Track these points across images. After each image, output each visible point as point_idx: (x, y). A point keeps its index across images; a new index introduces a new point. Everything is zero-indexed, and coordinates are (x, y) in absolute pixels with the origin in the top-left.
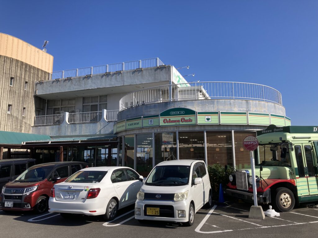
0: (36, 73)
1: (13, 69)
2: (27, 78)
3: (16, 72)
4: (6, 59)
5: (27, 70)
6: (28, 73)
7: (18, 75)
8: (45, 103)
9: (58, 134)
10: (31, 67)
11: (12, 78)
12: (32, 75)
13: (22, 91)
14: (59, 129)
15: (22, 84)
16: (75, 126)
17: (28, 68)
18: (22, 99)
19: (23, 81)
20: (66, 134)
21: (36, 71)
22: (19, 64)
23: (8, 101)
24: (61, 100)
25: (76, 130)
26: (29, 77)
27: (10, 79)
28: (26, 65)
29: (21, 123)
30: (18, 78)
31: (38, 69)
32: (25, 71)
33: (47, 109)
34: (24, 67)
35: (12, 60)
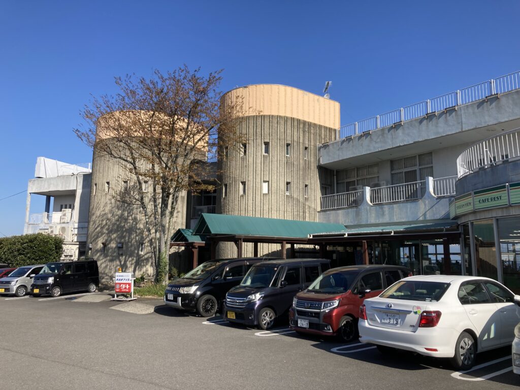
0: (318, 132)
1: (289, 131)
2: (307, 142)
3: (292, 136)
4: (279, 119)
5: (306, 130)
6: (307, 135)
7: (295, 139)
8: (334, 175)
9: (356, 222)
10: (310, 124)
11: (288, 145)
12: (312, 136)
13: (301, 161)
14: (358, 214)
15: (301, 152)
16: (382, 208)
17: (307, 126)
18: (302, 173)
19: (301, 146)
20: (369, 221)
21: (317, 129)
22: (296, 123)
23: (286, 177)
24: (356, 169)
25: (383, 214)
26: (309, 141)
27: (286, 146)
28: (304, 123)
29: (304, 207)
30: (295, 144)
31: (320, 126)
32: (304, 131)
33: (337, 183)
34: (301, 126)
35: (286, 119)
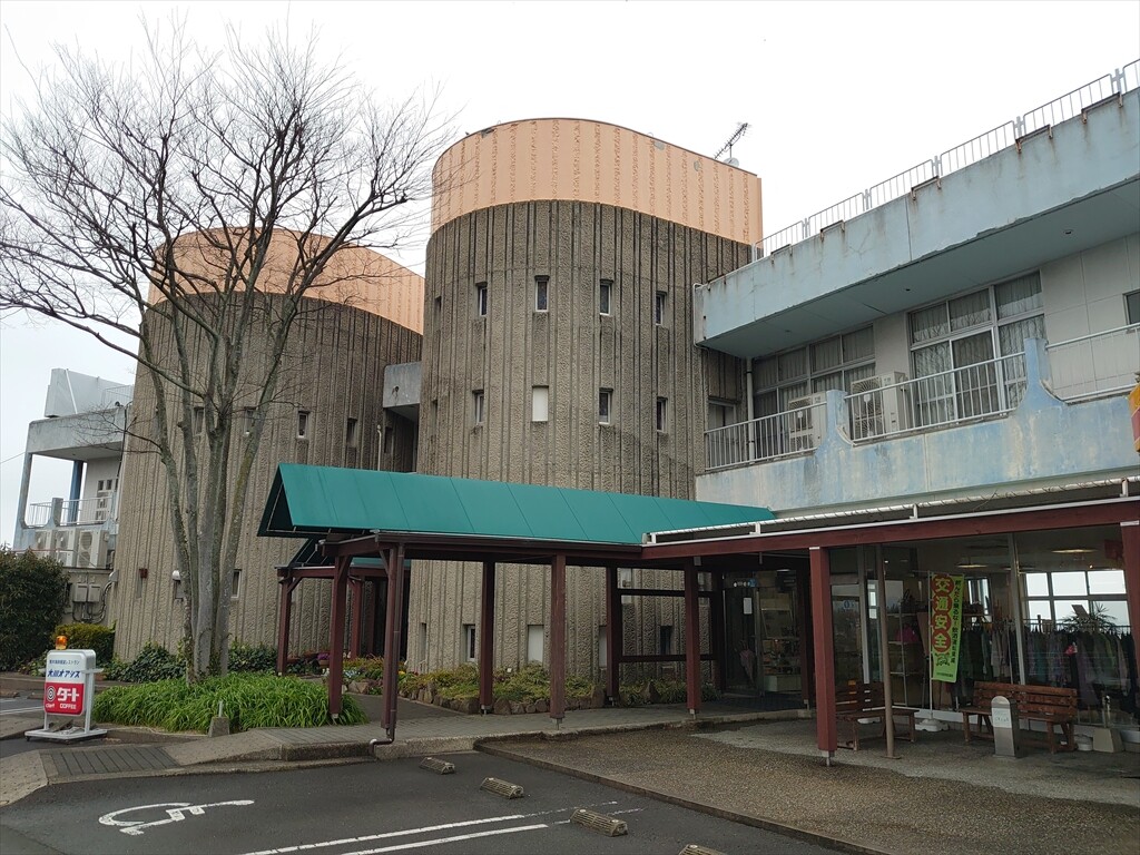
0: (696, 251)
1: (608, 244)
2: (662, 278)
3: (617, 259)
4: (577, 211)
5: (661, 243)
6: (663, 257)
7: (628, 267)
8: (745, 375)
9: (806, 501)
10: (672, 228)
11: (606, 286)
12: (679, 262)
13: (646, 331)
14: (810, 473)
15: (646, 305)
17: (663, 233)
18: (648, 365)
19: (646, 290)
21: (695, 242)
22: (628, 224)
23: (597, 375)
24: (808, 348)
26: (671, 274)
27: (598, 287)
28: (655, 223)
29: (654, 461)
30: (627, 281)
31: (703, 236)
32: (654, 248)
33: (754, 398)
34: (646, 231)
35: (599, 210)
